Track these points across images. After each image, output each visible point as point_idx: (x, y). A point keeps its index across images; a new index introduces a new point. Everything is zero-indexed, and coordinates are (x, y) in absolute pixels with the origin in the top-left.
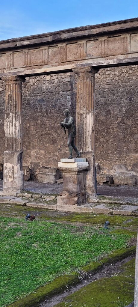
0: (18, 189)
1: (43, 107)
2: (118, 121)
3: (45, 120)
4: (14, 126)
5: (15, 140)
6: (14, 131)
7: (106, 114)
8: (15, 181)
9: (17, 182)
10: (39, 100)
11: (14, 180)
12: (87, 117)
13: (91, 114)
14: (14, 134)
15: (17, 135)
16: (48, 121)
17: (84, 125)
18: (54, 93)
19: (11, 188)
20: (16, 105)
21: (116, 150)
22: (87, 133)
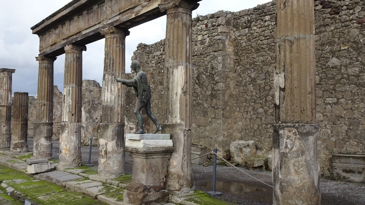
0: (112, 174)
4: (109, 91)
5: (111, 109)
6: (109, 97)
7: (264, 77)
8: (108, 162)
9: (111, 163)
11: (106, 161)
12: (174, 72)
13: (180, 68)
14: (109, 100)
15: (113, 102)
17: (170, 85)
18: (205, 55)
19: (104, 172)
20: (113, 63)
22: (175, 96)
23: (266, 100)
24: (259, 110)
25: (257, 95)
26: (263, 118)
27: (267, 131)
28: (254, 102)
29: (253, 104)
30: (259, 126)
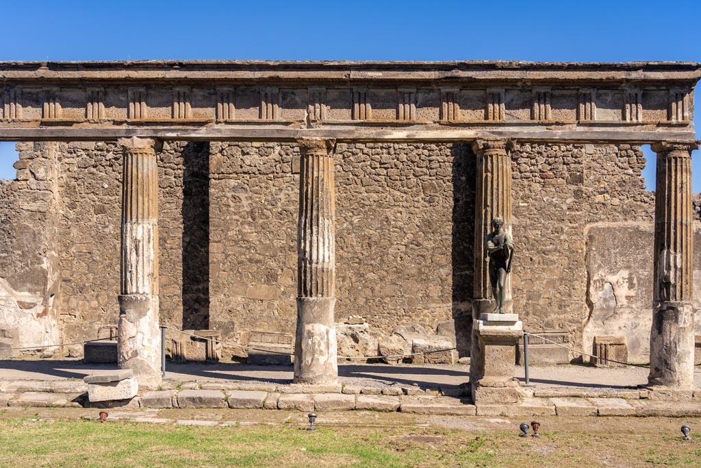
1: (245, 202)
2: (405, 241)
3: (249, 231)
7: (379, 226)
8: (331, 361)
9: (333, 363)
10: (232, 186)
11: (328, 359)
16: (255, 234)
19: (325, 377)
21: (402, 296)
23: (382, 260)
24: (368, 275)
25: (365, 253)
26: (377, 288)
27: (383, 307)
28: (359, 264)
29: (356, 265)
30: (367, 299)
